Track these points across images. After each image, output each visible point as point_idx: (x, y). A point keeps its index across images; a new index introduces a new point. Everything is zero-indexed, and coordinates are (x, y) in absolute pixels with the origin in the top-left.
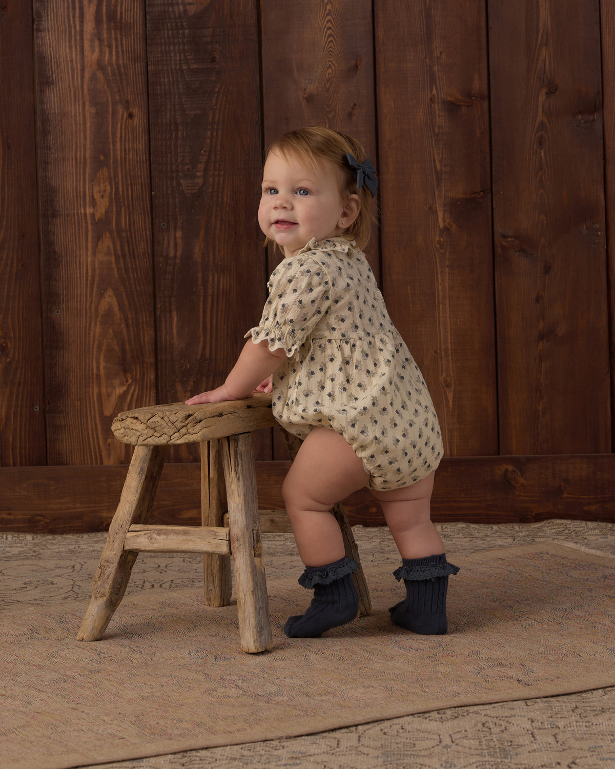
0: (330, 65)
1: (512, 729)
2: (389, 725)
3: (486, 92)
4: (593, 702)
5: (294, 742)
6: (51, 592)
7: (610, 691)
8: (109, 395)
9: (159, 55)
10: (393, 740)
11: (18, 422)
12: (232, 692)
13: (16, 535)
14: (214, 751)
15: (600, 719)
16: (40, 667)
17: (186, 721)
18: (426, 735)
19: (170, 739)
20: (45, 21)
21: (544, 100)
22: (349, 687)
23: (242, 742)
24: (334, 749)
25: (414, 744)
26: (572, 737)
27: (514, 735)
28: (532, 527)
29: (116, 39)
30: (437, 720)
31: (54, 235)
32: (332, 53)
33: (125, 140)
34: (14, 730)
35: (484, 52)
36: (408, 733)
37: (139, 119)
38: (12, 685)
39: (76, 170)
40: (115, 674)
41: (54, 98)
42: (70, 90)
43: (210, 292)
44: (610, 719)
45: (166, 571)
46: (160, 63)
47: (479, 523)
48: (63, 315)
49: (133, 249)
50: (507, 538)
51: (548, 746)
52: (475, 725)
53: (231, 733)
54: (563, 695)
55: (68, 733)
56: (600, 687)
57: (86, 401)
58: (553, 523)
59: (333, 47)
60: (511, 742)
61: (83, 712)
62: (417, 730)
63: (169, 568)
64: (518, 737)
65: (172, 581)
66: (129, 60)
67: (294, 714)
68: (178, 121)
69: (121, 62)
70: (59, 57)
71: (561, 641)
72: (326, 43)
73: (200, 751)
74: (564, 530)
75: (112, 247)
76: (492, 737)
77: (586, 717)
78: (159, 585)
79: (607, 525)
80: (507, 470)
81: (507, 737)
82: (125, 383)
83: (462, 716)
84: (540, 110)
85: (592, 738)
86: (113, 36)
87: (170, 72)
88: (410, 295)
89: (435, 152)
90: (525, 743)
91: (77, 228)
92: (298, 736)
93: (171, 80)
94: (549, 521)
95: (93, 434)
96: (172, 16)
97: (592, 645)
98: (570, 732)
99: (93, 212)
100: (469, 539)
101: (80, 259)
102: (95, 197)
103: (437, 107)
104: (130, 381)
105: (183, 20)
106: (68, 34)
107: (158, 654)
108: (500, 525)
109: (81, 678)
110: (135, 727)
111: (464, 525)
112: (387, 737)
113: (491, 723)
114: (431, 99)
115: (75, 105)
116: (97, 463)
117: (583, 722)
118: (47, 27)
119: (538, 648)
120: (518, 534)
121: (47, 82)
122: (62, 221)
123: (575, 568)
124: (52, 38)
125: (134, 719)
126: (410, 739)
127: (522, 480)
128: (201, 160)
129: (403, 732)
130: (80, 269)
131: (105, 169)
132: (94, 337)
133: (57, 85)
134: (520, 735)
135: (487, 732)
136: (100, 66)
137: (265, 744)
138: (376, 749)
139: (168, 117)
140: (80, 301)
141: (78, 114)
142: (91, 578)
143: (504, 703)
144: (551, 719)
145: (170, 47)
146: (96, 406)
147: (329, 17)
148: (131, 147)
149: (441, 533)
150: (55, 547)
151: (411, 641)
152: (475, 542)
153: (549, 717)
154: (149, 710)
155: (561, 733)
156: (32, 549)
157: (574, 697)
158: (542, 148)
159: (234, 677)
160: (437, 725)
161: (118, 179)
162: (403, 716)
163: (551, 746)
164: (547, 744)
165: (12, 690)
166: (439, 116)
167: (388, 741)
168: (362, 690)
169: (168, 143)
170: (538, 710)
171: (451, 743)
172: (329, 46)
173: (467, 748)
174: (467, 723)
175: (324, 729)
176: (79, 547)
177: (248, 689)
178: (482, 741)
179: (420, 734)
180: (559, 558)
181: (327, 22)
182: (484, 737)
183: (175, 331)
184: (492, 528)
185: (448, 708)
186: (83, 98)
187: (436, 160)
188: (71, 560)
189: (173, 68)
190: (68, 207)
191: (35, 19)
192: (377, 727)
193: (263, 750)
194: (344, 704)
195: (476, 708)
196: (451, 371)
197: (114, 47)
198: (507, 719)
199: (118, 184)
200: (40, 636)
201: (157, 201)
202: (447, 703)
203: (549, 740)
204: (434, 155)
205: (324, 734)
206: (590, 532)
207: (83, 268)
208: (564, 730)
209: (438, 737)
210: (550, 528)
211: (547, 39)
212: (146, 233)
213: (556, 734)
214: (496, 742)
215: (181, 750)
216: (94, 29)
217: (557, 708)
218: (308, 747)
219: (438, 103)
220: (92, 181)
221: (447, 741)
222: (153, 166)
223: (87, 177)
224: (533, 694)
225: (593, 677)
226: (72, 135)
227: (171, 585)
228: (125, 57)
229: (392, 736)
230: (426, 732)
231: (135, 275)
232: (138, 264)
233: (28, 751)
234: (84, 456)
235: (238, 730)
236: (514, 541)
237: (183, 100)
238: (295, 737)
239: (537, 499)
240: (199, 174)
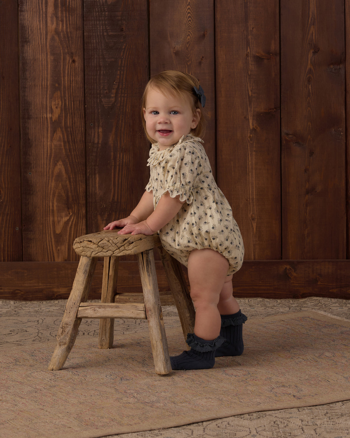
0: (189, 34)
1: (291, 425)
2: (221, 422)
3: (278, 51)
4: (337, 410)
5: (167, 431)
6: (26, 336)
7: (346, 403)
8: (59, 222)
9: (91, 27)
10: (223, 431)
11: (7, 236)
12: (131, 400)
13: (5, 301)
14: (122, 436)
15: (341, 420)
16: (21, 383)
17: (106, 418)
18: (242, 428)
19: (97, 429)
20: (25, 6)
21: (311, 56)
22: (198, 398)
23: (138, 431)
24: (190, 436)
25: (235, 434)
26: (325, 431)
27: (292, 429)
28: (300, 301)
29: (66, 17)
30: (248, 419)
31: (28, 129)
32: (190, 27)
33: (70, 75)
34: (8, 422)
35: (278, 28)
36: (231, 427)
37: (79, 64)
38: (6, 394)
39: (42, 92)
40: (64, 388)
41: (30, 50)
42: (39, 46)
43: (118, 163)
44: (346, 420)
45: (91, 325)
46: (91, 31)
47: (270, 298)
48: (33, 175)
49: (74, 138)
50: (286, 308)
51: (311, 436)
52: (270, 423)
53: (132, 425)
54: (319, 405)
55: (39, 424)
56: (340, 400)
57: (46, 225)
58: (312, 299)
59: (191, 23)
60: (290, 433)
61: (47, 411)
62: (237, 425)
63: (93, 323)
64: (294, 430)
65: (95, 331)
66: (73, 29)
67: (167, 414)
68: (101, 65)
69: (69, 30)
70: (33, 27)
71: (317, 372)
72: (187, 21)
73: (114, 436)
74: (318, 303)
75: (62, 136)
76: (279, 430)
77: (333, 419)
78: (87, 333)
79: (343, 301)
80: (286, 268)
81: (288, 430)
82: (68, 215)
83: (262, 417)
84: (309, 62)
85: (336, 431)
86: (64, 15)
87: (97, 36)
88: (232, 167)
89: (248, 85)
90: (298, 434)
91: (42, 125)
92: (169, 428)
93: (97, 41)
94: (310, 298)
95: (49, 244)
96: (98, 4)
97: (336, 375)
98: (323, 427)
99: (51, 116)
100: (264, 308)
101: (43, 143)
102: (52, 108)
103: (250, 59)
104: (71, 214)
105: (105, 7)
106: (38, 13)
107: (88, 376)
108: (281, 300)
109: (45, 391)
110: (77, 420)
111: (261, 299)
112: (220, 429)
113: (279, 422)
114: (247, 55)
115: (42, 55)
116: (51, 260)
117: (331, 422)
118: (26, 9)
119: (305, 376)
120: (292, 305)
121: (26, 41)
122: (33, 121)
123: (325, 327)
124: (29, 16)
125: (76, 416)
126: (233, 431)
127: (295, 274)
128: (114, 88)
129: (229, 426)
130: (43, 149)
131: (59, 92)
132: (51, 188)
133: (32, 43)
134: (295, 429)
135: (277, 427)
136: (57, 32)
137: (151, 432)
138: (214, 436)
139: (95, 62)
140: (43, 168)
141: (43, 60)
142: (48, 328)
143: (286, 410)
144: (313, 420)
145: (97, 22)
146: (51, 227)
147: (189, 7)
148: (73, 80)
149: (248, 304)
150: (27, 308)
151: (232, 370)
152: (267, 310)
153: (312, 419)
154: (84, 410)
155: (318, 428)
156: (14, 310)
157: (326, 407)
158: (310, 84)
159: (132, 391)
160: (248, 422)
161: (66, 97)
162: (229, 417)
163: (313, 436)
164: (311, 435)
165: (6, 397)
166: (251, 65)
167: (220, 431)
168: (205, 400)
169: (95, 78)
170: (305, 414)
171: (256, 434)
172: (189, 23)
173: (265, 437)
174: (265, 421)
175: (184, 424)
176: (41, 309)
177: (140, 399)
178: (274, 433)
179: (239, 428)
180: (316, 320)
181: (188, 9)
182: (275, 430)
183: (97, 185)
184: (277, 301)
185: (254, 412)
186: (46, 51)
187: (249, 90)
188: (36, 317)
189: (99, 34)
190: (37, 113)
191: (19, 5)
192: (214, 423)
193: (149, 436)
194: (195, 409)
195: (270, 412)
196: (255, 211)
197: (65, 21)
198: (287, 420)
199: (66, 100)
200: (20, 364)
201: (88, 111)
202: (254, 409)
203: (312, 432)
204: (248, 87)
205: (184, 427)
206: (333, 305)
207: (45, 148)
208: (320, 426)
209: (249, 430)
210: (310, 302)
211: (314, 21)
212: (81, 129)
213: (316, 429)
214: (282, 433)
215: (103, 435)
216: (53, 11)
217: (316, 413)
218: (175, 435)
219: (251, 57)
220: (51, 98)
221: (254, 432)
222: (86, 90)
223: (48, 96)
224: (302, 404)
225: (336, 394)
226: (40, 72)
227: (94, 333)
228: (71, 27)
229: (222, 428)
230: (242, 426)
231: (75, 153)
232: (77, 147)
233: (17, 435)
234: (44, 256)
235: (135, 424)
236: (290, 309)
237: (104, 53)
238: (168, 428)
239: (303, 285)
240: (112, 96)
